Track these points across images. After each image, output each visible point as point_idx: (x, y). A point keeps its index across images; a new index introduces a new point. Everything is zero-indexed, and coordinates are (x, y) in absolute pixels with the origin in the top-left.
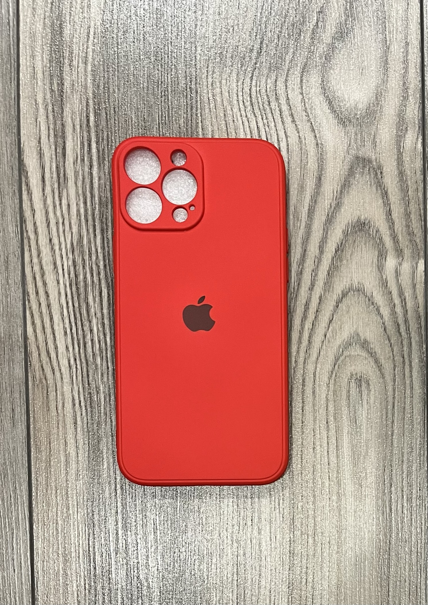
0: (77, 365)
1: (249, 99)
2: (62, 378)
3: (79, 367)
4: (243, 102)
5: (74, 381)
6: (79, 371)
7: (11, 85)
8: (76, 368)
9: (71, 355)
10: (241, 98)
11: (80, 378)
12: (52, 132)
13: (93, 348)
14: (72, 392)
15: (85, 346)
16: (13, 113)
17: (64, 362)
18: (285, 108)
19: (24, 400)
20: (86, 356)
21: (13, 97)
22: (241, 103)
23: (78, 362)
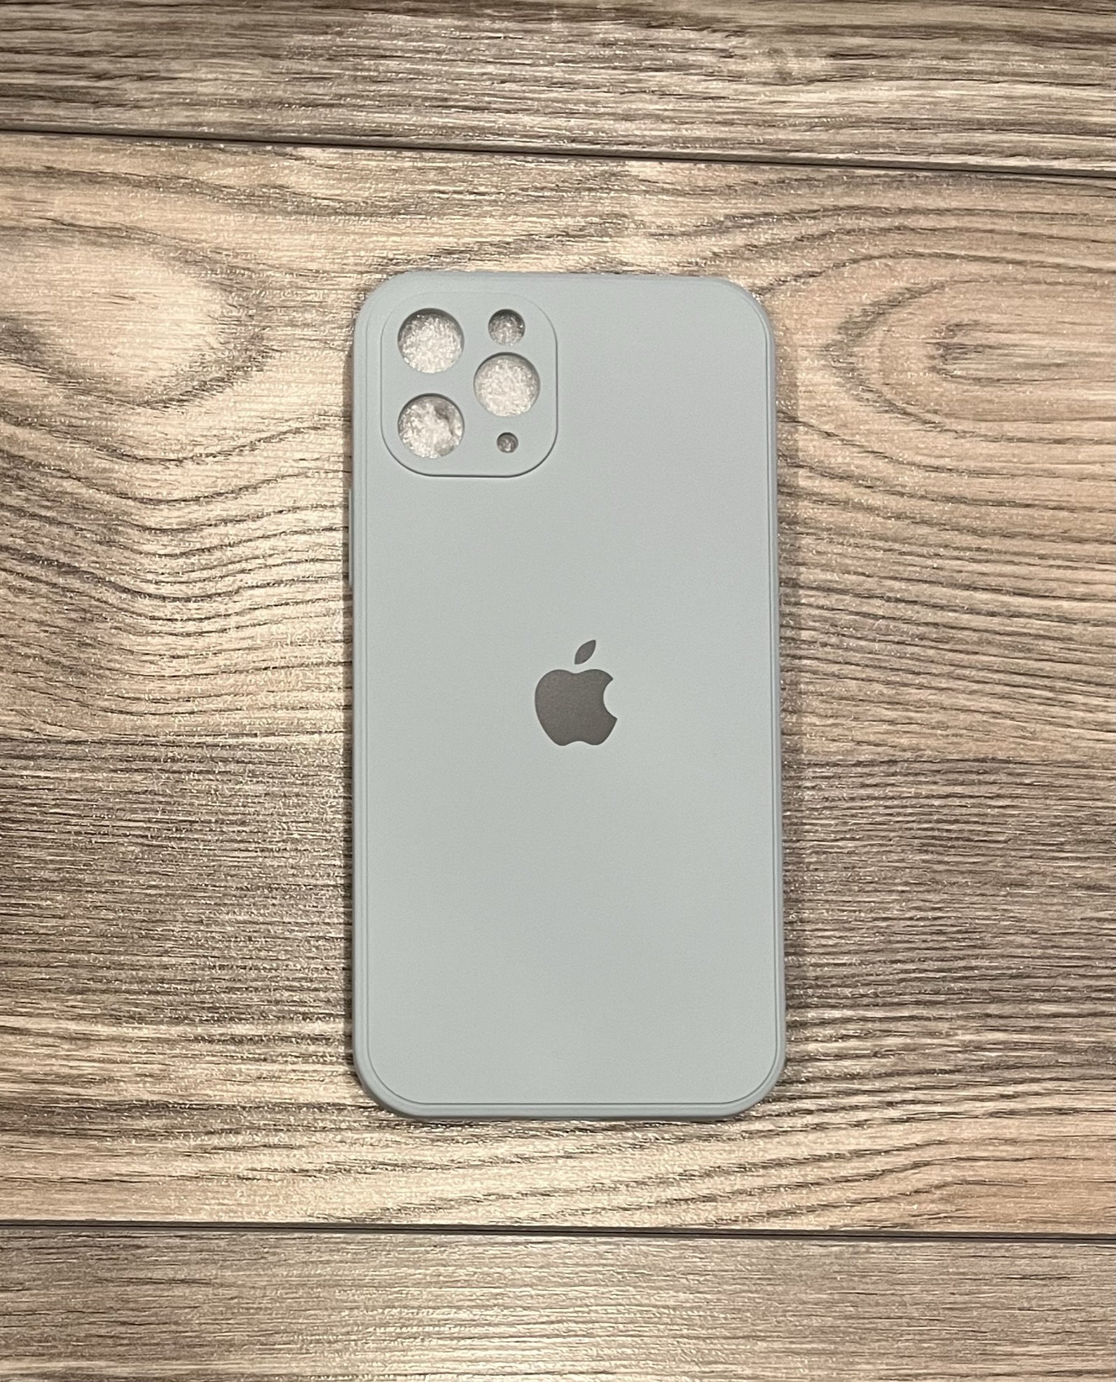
0: (904, 1102)
1: (192, 605)
2: (940, 1143)
3: (909, 1096)
4: (201, 620)
5: (949, 1109)
6: (920, 1095)
7: (147, 1247)
8: (913, 1102)
9: (877, 1114)
10: (191, 627)
11: (938, 1095)
12: (273, 1140)
13: (858, 1057)
14: (977, 1117)
15: (853, 1077)
16: (222, 1243)
17: (897, 1135)
18: (218, 509)
19: (998, 1248)
20: (879, 1076)
21: (178, 1240)
22: (206, 626)
23: (897, 1097)
